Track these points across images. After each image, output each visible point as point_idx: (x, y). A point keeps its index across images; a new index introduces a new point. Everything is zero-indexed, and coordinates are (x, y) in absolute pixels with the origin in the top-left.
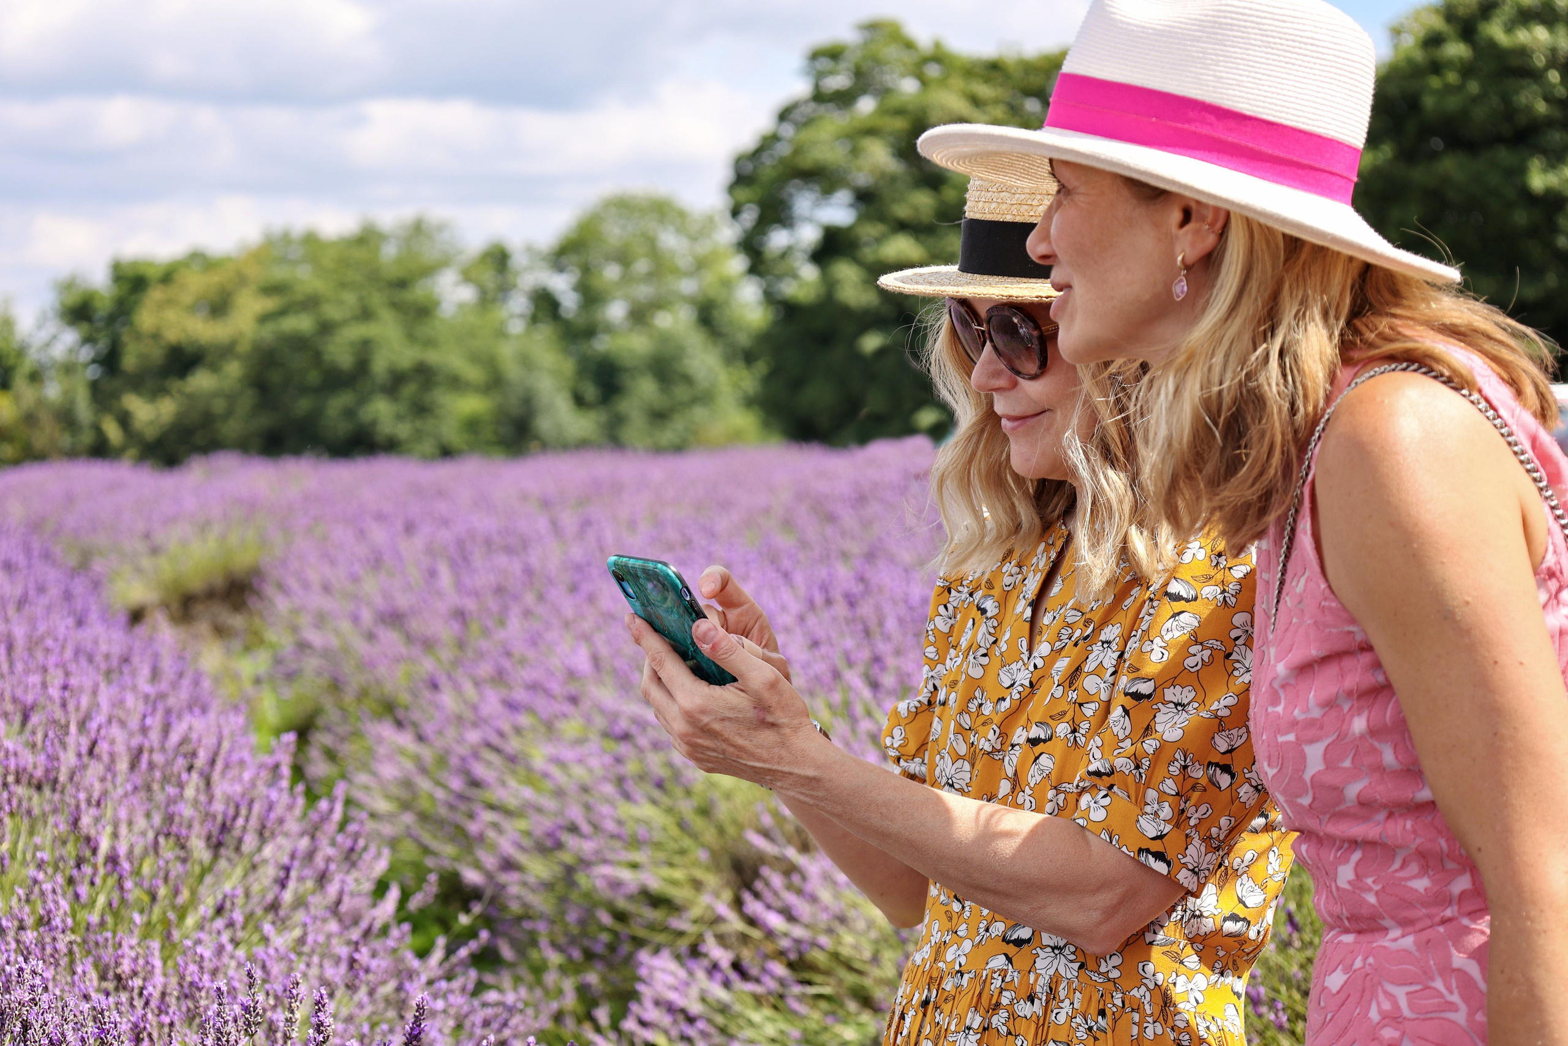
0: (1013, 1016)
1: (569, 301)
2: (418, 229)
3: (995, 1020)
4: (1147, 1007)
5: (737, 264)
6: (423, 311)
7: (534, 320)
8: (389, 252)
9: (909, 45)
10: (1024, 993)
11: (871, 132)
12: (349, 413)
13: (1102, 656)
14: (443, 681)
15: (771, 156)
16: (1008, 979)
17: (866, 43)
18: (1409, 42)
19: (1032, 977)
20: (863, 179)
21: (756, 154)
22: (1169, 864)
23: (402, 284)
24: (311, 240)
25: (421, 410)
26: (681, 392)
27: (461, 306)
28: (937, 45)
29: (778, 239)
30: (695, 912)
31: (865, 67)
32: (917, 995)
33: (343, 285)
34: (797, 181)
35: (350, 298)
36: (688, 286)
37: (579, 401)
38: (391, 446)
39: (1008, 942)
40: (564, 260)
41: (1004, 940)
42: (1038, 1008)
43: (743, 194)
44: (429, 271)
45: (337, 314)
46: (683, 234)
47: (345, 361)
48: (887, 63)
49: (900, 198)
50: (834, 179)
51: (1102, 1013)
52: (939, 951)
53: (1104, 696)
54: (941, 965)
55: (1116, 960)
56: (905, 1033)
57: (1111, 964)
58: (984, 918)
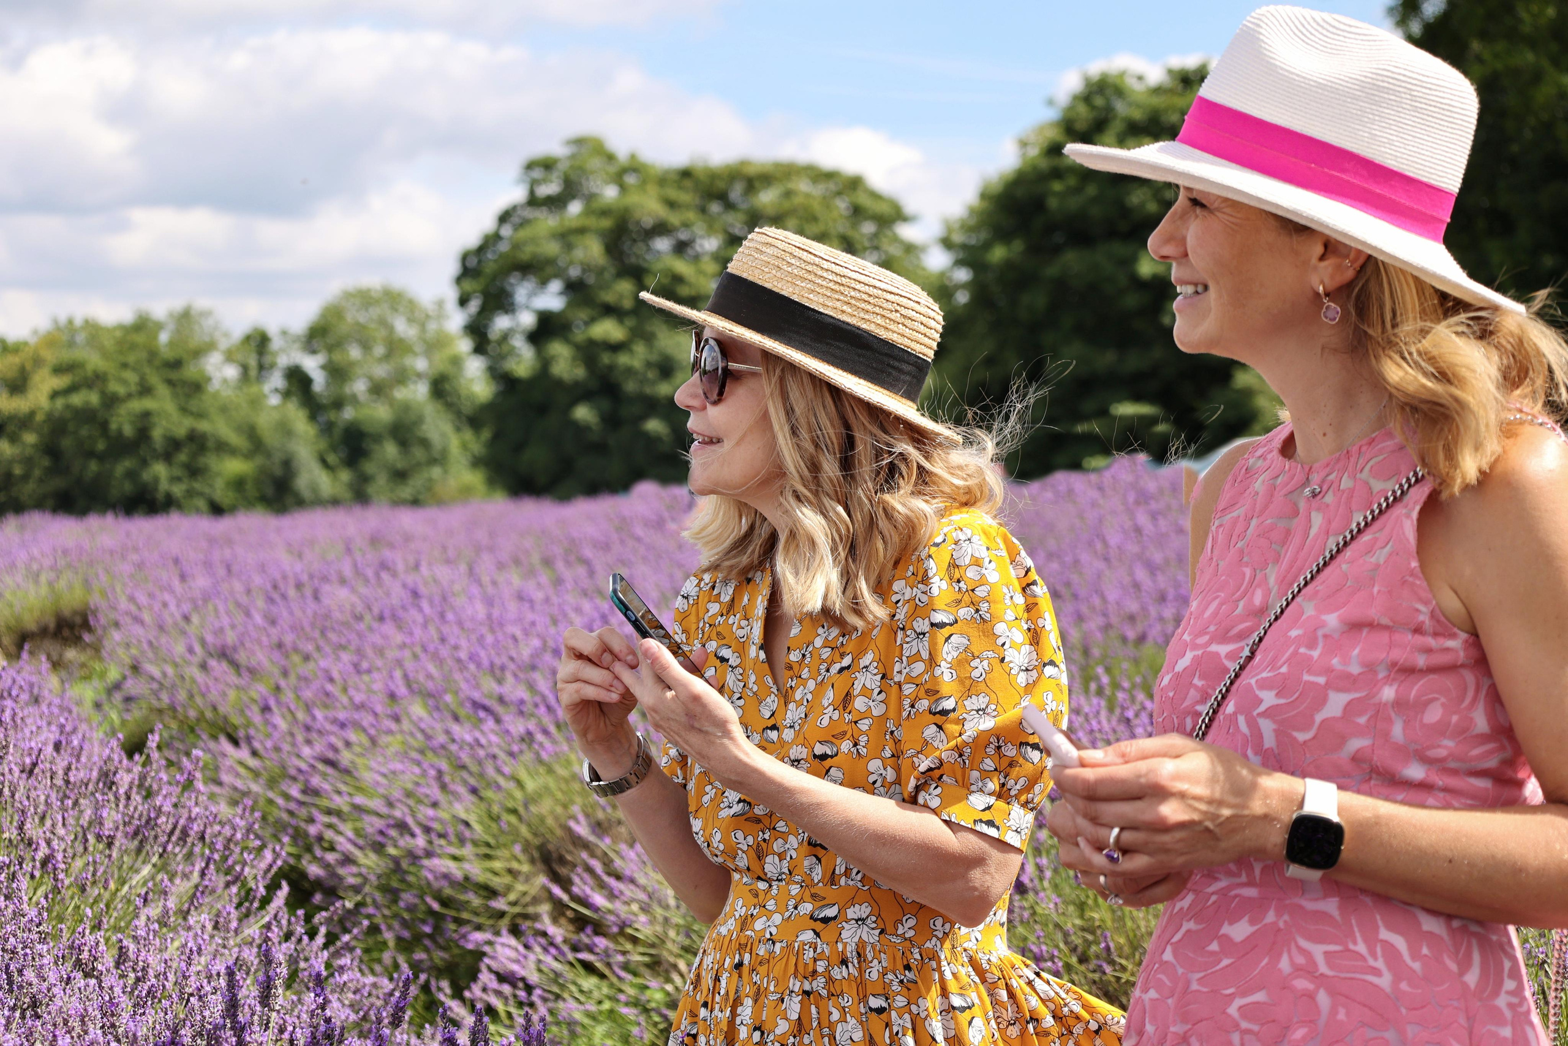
1: (319, 380)
2: (185, 317)
3: (814, 985)
5: (465, 345)
6: (196, 387)
7: (287, 394)
8: (164, 337)
9: (610, 157)
10: (836, 960)
11: (582, 230)
12: (131, 475)
14: (272, 703)
15: (494, 252)
16: (819, 950)
17: (573, 157)
18: (1034, 152)
20: (574, 272)
21: (481, 250)
22: (998, 828)
23: (176, 364)
24: (93, 329)
25: (194, 471)
26: (418, 453)
27: (226, 382)
28: (633, 157)
29: (501, 323)
30: (513, 896)
31: (573, 177)
32: (728, 960)
33: (125, 366)
34: (517, 274)
35: (131, 377)
36: (421, 364)
37: (328, 465)
39: (816, 920)
40: (315, 344)
41: (812, 917)
42: (852, 970)
43: (469, 285)
44: (199, 353)
45: (121, 390)
46: (411, 320)
47: (128, 431)
48: (592, 173)
49: (606, 286)
50: (549, 270)
51: (908, 967)
52: (745, 922)
53: (875, 713)
54: (749, 933)
55: (912, 922)
56: (722, 992)
57: (907, 928)
58: (793, 897)
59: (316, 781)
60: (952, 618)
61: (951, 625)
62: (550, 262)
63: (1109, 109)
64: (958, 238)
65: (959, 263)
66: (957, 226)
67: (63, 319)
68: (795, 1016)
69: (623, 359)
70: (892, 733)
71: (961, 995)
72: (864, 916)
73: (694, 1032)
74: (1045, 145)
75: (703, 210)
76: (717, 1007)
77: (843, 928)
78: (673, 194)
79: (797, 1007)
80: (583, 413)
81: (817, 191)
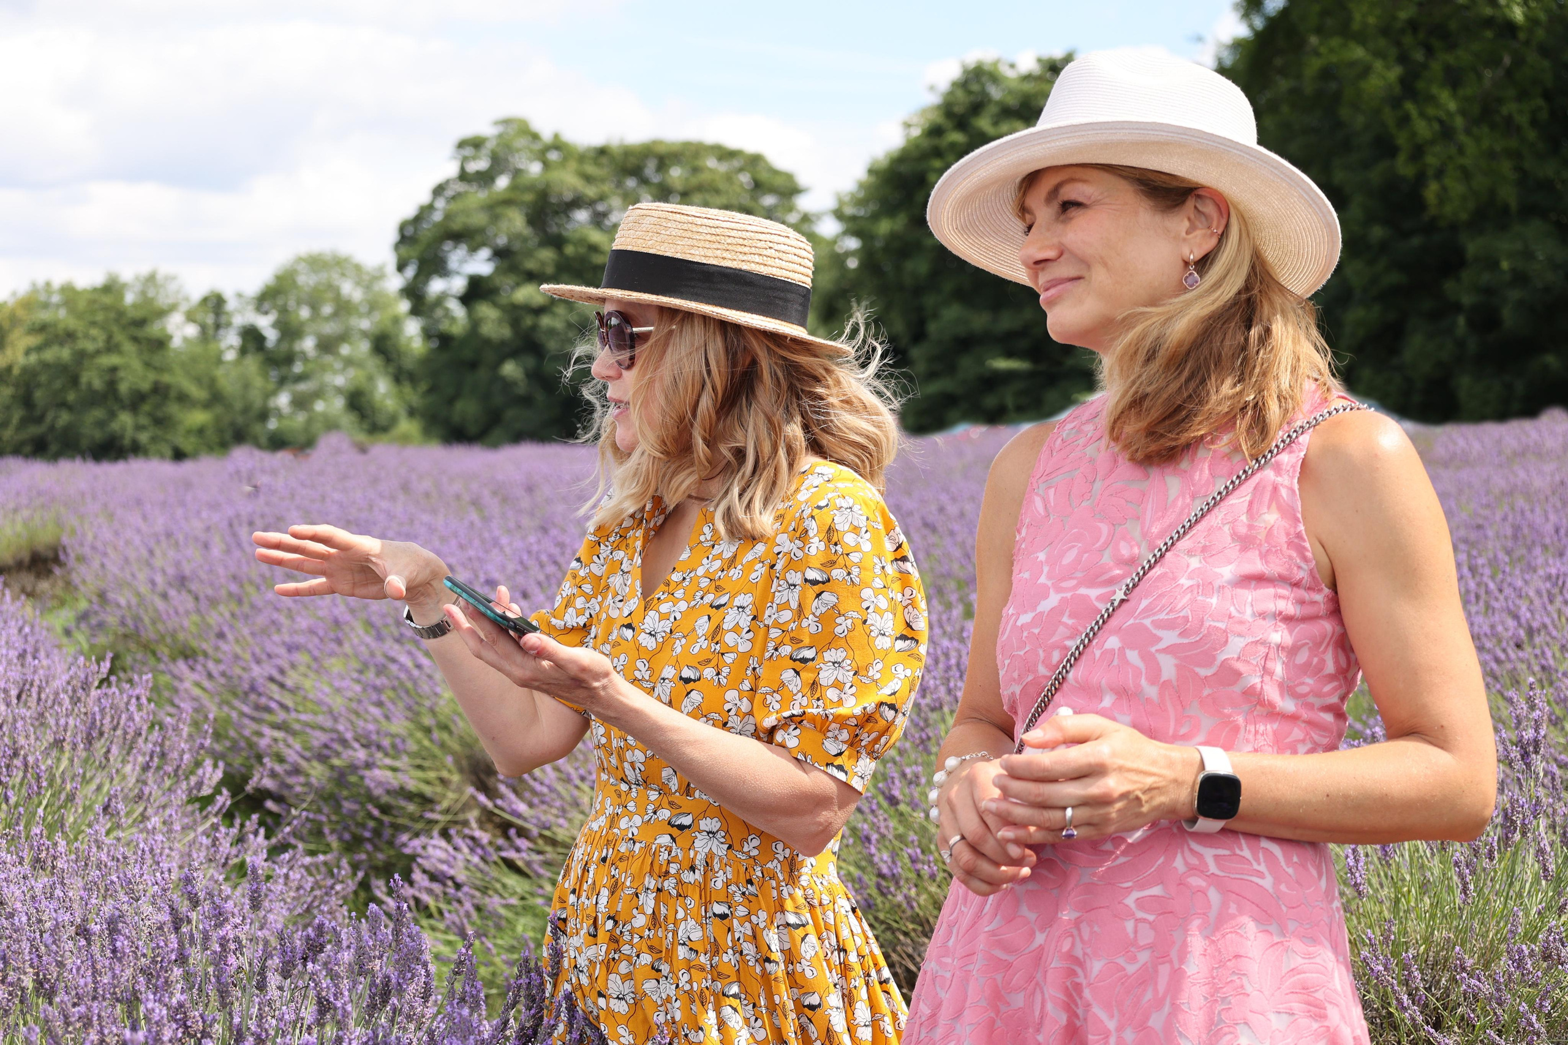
0: (680, 882)
1: (271, 336)
2: (151, 279)
3: (666, 884)
4: (780, 875)
5: (404, 306)
6: (160, 344)
7: (243, 351)
8: (129, 298)
9: (535, 137)
10: (687, 865)
11: (507, 202)
12: (101, 424)
13: (738, 617)
15: (429, 221)
16: (673, 854)
17: (500, 136)
18: (916, 132)
19: (692, 853)
20: (502, 241)
21: (418, 220)
22: (846, 773)
23: (141, 323)
24: (69, 292)
25: (159, 420)
27: (186, 339)
28: (556, 136)
29: (436, 286)
30: (445, 804)
31: (501, 154)
32: (596, 853)
33: (93, 324)
34: (451, 242)
35: (100, 335)
36: (365, 324)
38: (136, 450)
39: (673, 826)
40: (266, 305)
41: (669, 823)
42: (698, 876)
43: (404, 250)
44: (162, 313)
45: (90, 346)
46: (358, 283)
47: (98, 384)
48: (518, 150)
49: (529, 254)
50: (478, 238)
51: (750, 882)
52: (613, 820)
53: (741, 649)
54: (616, 830)
55: (756, 842)
56: (590, 881)
57: (752, 846)
58: (652, 802)
60: (825, 576)
61: (823, 583)
62: (481, 231)
63: (984, 94)
64: (849, 211)
65: (846, 233)
66: (847, 199)
67: (41, 282)
68: (650, 911)
69: (546, 321)
70: (754, 669)
71: (796, 913)
72: (715, 830)
73: (563, 916)
74: (927, 126)
75: (619, 184)
76: (584, 894)
77: (696, 837)
78: (590, 169)
79: (652, 903)
80: (510, 369)
81: (723, 168)
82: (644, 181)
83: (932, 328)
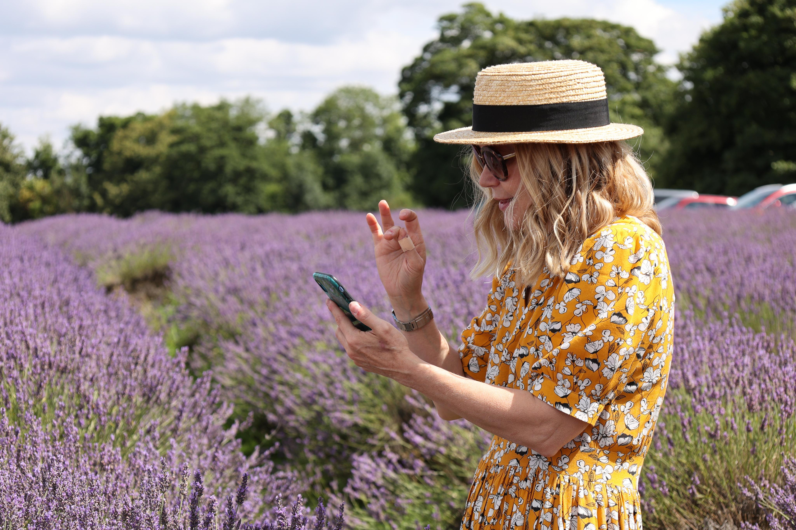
0: (518, 489)
1: (321, 137)
2: (247, 101)
3: (510, 490)
5: (403, 121)
6: (251, 142)
7: (303, 147)
8: (233, 113)
9: (488, 15)
11: (469, 56)
12: (214, 192)
14: (258, 322)
15: (420, 68)
16: (517, 471)
17: (467, 13)
18: (731, 15)
19: (527, 470)
20: (464, 81)
21: (413, 66)
22: (570, 409)
23: (239, 129)
24: (196, 108)
25: (249, 190)
26: (375, 183)
27: (268, 140)
28: (501, 15)
29: (423, 109)
30: (380, 435)
31: (466, 25)
33: (210, 130)
34: (432, 81)
35: (214, 136)
36: (379, 131)
37: (325, 187)
38: (234, 208)
39: (518, 453)
40: (318, 118)
41: (516, 452)
43: (406, 86)
44: (252, 123)
45: (208, 144)
46: (375, 105)
47: (212, 167)
48: (477, 23)
50: (451, 79)
52: (492, 454)
54: (492, 460)
55: (565, 460)
57: (564, 463)
59: (276, 366)
60: (577, 278)
62: (452, 74)
64: (687, 64)
65: (687, 79)
66: (686, 57)
67: (179, 102)
68: (497, 508)
75: (541, 46)
77: (530, 459)
78: (524, 36)
79: (499, 503)
81: (606, 36)
82: (557, 43)
83: (739, 140)
